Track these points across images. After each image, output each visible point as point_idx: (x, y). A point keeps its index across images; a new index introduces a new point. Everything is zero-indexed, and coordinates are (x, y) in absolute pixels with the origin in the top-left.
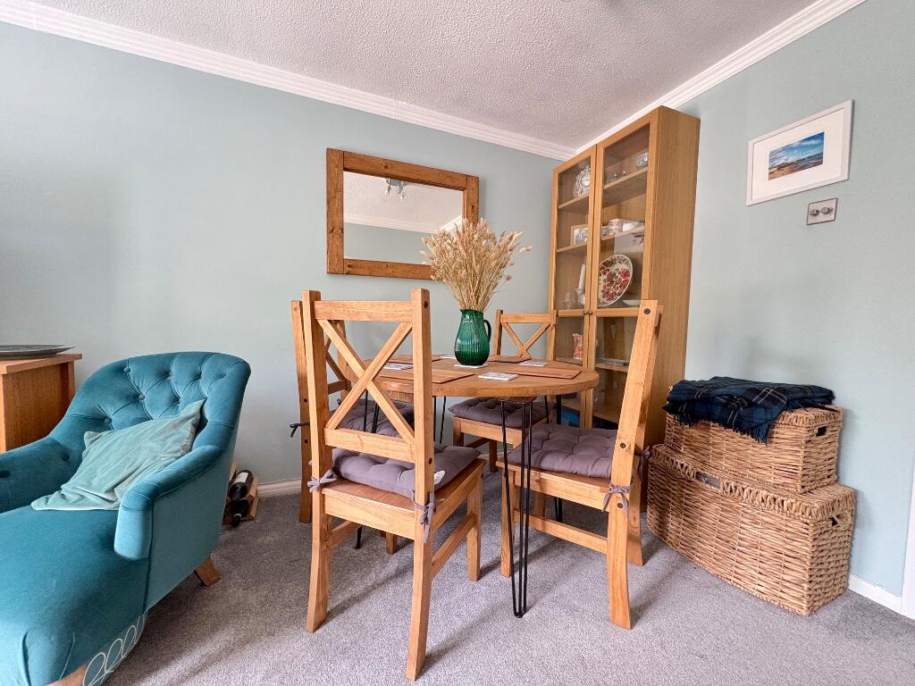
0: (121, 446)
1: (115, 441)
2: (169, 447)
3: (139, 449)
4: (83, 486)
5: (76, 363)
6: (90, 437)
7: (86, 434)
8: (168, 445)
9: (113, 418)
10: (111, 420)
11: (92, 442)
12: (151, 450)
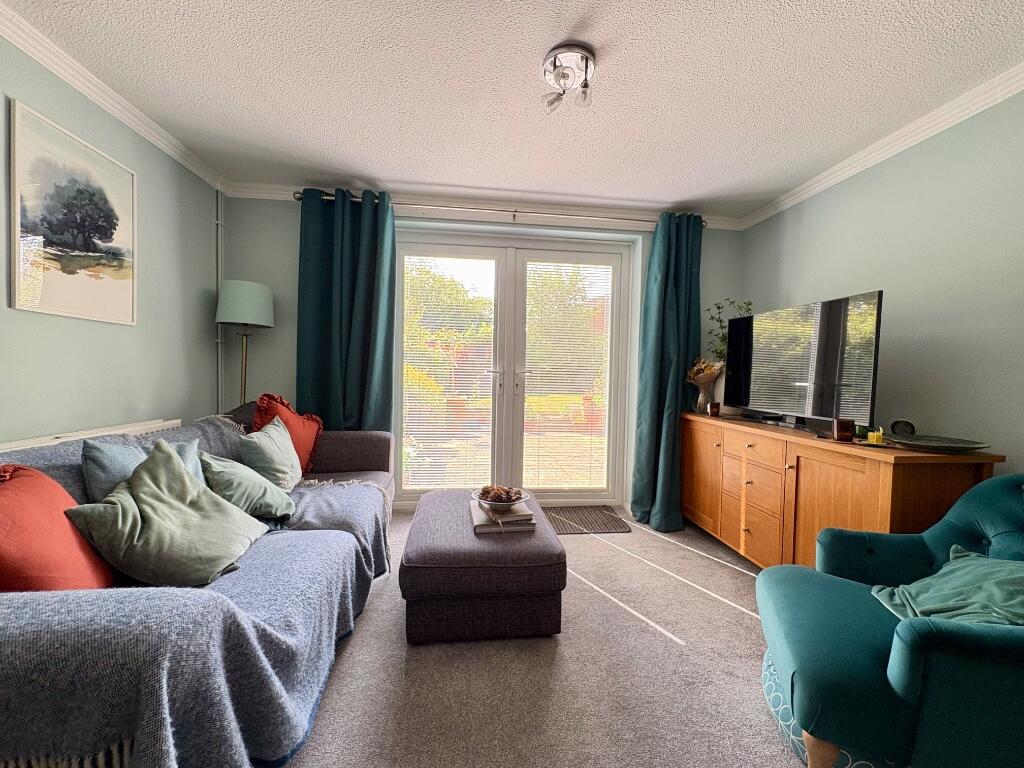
0: (967, 574)
1: (965, 567)
2: (1012, 606)
3: (980, 588)
4: (910, 594)
5: (997, 465)
6: (956, 551)
7: (954, 547)
8: (1013, 602)
9: (993, 540)
10: (990, 543)
11: (957, 558)
12: (990, 597)
